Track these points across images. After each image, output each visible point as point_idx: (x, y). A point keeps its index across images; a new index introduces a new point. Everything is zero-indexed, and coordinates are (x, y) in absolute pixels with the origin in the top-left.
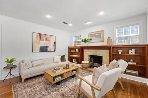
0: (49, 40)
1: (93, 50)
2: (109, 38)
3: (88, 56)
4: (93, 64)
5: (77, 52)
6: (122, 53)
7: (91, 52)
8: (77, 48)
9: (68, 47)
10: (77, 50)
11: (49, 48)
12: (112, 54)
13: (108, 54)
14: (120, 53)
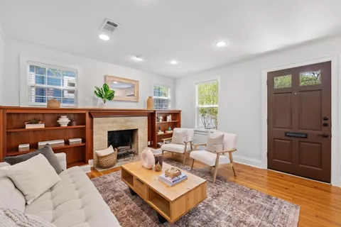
2: (150, 97)
3: (107, 134)
7: (114, 124)
8: (64, 114)
10: (64, 121)
12: (156, 122)
13: (146, 124)
14: (160, 121)
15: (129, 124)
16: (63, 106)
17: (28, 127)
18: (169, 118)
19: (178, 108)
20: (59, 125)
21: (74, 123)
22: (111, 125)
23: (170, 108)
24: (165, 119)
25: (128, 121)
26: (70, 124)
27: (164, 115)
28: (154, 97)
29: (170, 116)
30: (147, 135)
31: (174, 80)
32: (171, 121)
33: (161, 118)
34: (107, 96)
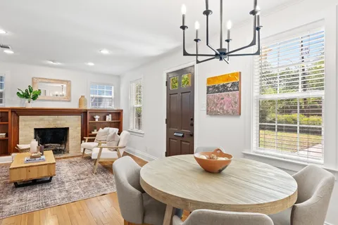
2: (82, 96)
3: (33, 131)
4: (47, 147)
7: (42, 122)
12: (88, 121)
13: (79, 123)
14: (97, 120)
15: (58, 122)
18: (109, 118)
19: (121, 109)
22: (37, 122)
23: (114, 107)
24: (105, 119)
25: (57, 120)
27: (104, 115)
28: (92, 96)
29: (110, 115)
30: (80, 134)
31: (119, 77)
32: (110, 120)
33: (97, 117)
34: (31, 97)
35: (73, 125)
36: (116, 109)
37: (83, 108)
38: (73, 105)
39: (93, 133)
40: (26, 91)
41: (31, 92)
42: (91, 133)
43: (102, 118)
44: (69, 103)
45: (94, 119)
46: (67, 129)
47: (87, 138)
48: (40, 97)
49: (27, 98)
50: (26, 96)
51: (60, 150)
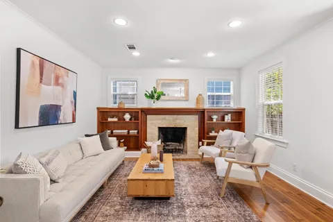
0: (62, 86)
1: (167, 117)
2: (200, 95)
3: (157, 130)
4: (168, 145)
5: (128, 122)
6: (217, 120)
7: (164, 121)
8: (127, 112)
9: (98, 109)
10: (127, 117)
11: (62, 112)
12: (206, 122)
13: (196, 123)
14: (215, 120)
15: (178, 121)
16: (127, 106)
17: (110, 120)
18: (228, 118)
19: (242, 107)
20: (124, 120)
21: (133, 119)
22: (160, 122)
23: (233, 105)
24: (223, 119)
25: (177, 119)
26: (131, 119)
27: (222, 114)
28: (209, 94)
29: (230, 115)
30: (197, 135)
31: (239, 70)
32: (229, 121)
33: (215, 117)
34: (156, 97)
35: (191, 125)
36: (235, 107)
37: (201, 107)
38: (191, 105)
39: (211, 134)
40: (152, 92)
41: (155, 92)
42: (208, 134)
43: (220, 118)
44: (187, 102)
45: (212, 119)
46: (185, 129)
47: (206, 141)
48: (162, 97)
49: (152, 99)
50: (151, 97)
51: (179, 149)
